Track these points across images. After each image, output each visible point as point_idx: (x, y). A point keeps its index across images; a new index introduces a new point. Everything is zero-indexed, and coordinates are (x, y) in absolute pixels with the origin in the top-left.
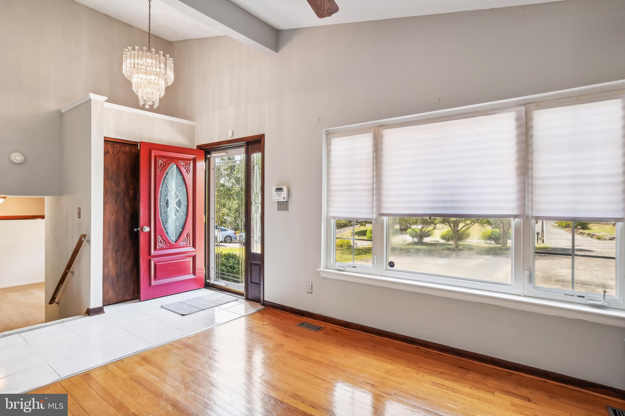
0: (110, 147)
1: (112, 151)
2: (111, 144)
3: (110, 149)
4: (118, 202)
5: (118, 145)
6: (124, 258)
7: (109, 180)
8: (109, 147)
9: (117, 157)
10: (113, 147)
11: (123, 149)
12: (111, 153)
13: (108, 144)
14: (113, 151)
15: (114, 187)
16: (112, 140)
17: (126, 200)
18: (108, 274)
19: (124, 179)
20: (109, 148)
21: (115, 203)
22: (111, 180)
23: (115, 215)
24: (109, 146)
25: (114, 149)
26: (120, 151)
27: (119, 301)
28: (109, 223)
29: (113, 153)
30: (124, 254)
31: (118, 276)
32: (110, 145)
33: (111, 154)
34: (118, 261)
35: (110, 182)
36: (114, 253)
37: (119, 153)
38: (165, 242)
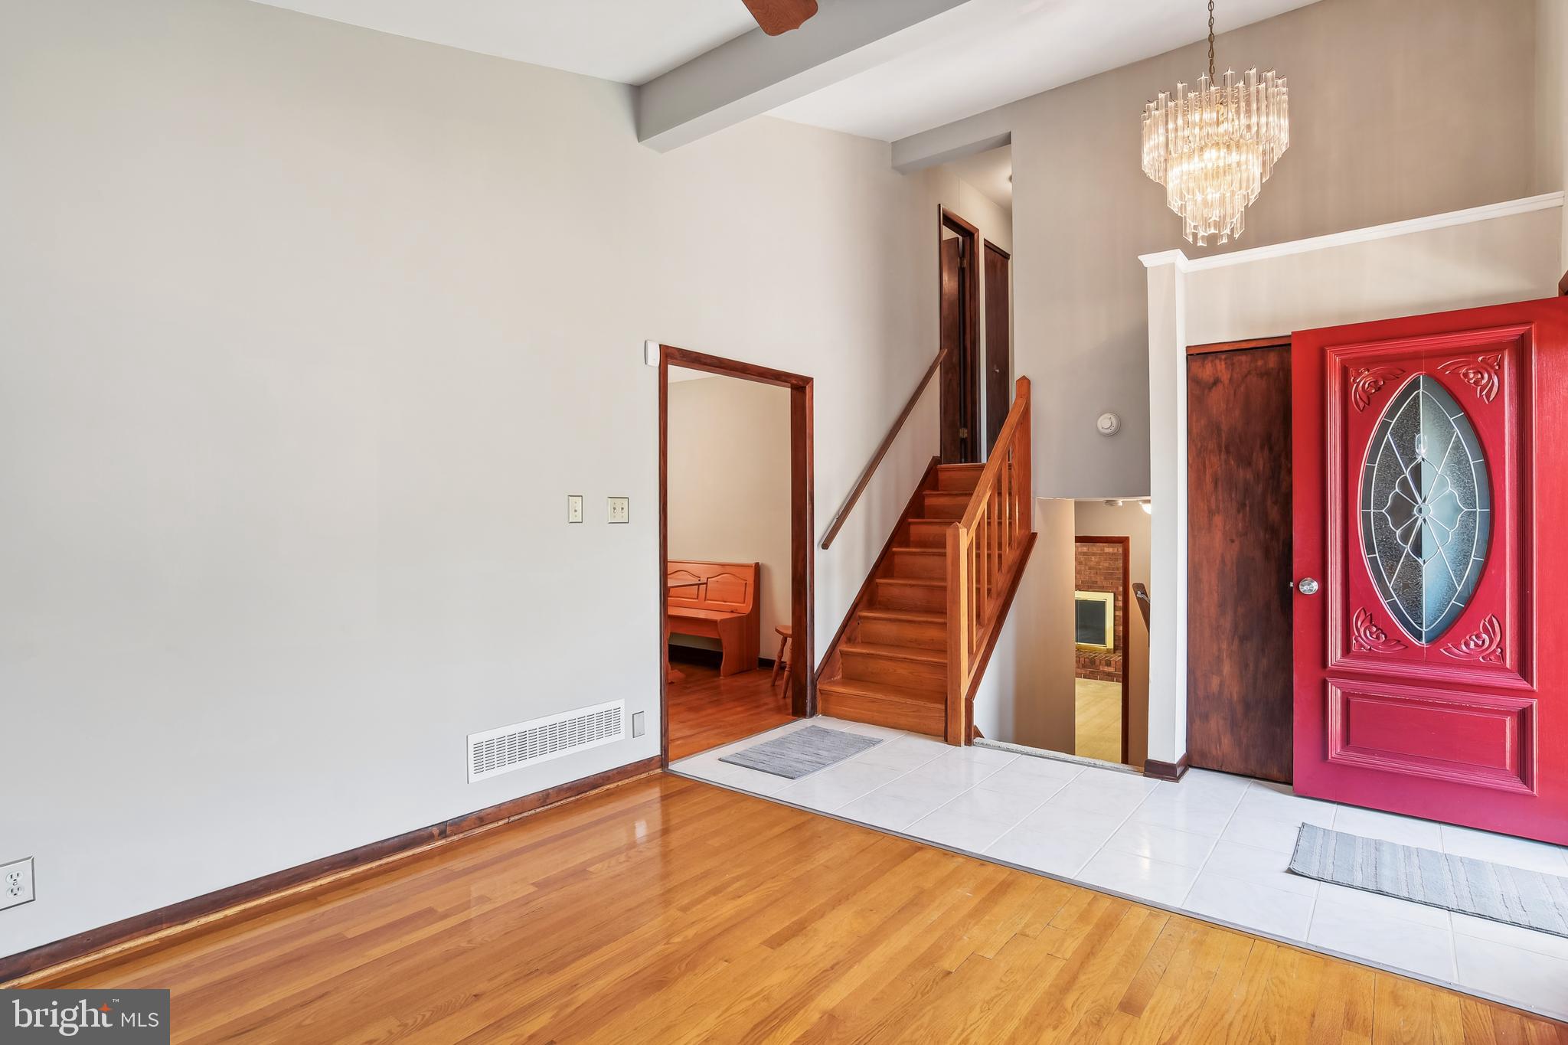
0: (1223, 366)
1: (1229, 376)
2: (1225, 359)
3: (1223, 371)
4: (1248, 508)
5: (1243, 358)
6: (1264, 662)
7: (1220, 451)
8: (1219, 368)
9: (1242, 389)
10: (1231, 366)
11: (1260, 363)
12: (1227, 382)
13: (1217, 362)
14: (1231, 376)
15: (1235, 467)
16: (1226, 348)
17: (1269, 503)
18: (1221, 692)
19: (1262, 447)
20: (1221, 371)
21: (1239, 511)
22: (1228, 452)
23: (1237, 543)
24: (1221, 365)
25: (1232, 370)
26: (1249, 373)
27: (1249, 772)
28: (1223, 561)
29: (1231, 380)
30: (1263, 650)
31: (1247, 707)
32: (1223, 363)
33: (1226, 385)
34: (1247, 666)
35: (1223, 457)
36: (1236, 642)
37: (1246, 376)
38: (1386, 637)
